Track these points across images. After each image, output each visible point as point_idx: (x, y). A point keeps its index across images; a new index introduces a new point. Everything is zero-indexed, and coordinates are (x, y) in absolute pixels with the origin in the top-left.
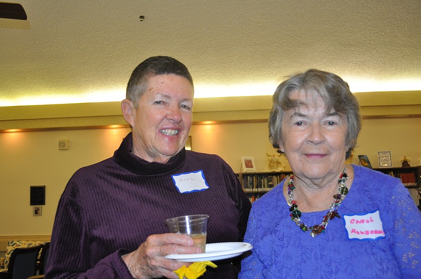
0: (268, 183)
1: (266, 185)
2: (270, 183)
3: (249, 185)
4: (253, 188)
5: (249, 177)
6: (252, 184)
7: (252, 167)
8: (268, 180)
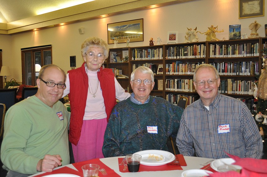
0: (184, 52)
1: (183, 54)
2: (185, 52)
3: (171, 54)
4: (174, 56)
5: (171, 48)
6: (173, 53)
7: (175, 39)
8: (184, 50)
